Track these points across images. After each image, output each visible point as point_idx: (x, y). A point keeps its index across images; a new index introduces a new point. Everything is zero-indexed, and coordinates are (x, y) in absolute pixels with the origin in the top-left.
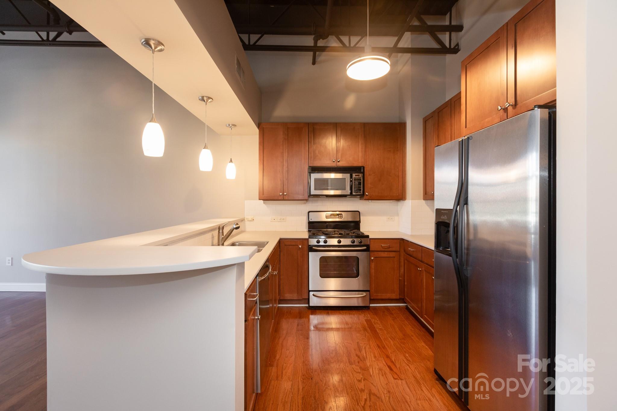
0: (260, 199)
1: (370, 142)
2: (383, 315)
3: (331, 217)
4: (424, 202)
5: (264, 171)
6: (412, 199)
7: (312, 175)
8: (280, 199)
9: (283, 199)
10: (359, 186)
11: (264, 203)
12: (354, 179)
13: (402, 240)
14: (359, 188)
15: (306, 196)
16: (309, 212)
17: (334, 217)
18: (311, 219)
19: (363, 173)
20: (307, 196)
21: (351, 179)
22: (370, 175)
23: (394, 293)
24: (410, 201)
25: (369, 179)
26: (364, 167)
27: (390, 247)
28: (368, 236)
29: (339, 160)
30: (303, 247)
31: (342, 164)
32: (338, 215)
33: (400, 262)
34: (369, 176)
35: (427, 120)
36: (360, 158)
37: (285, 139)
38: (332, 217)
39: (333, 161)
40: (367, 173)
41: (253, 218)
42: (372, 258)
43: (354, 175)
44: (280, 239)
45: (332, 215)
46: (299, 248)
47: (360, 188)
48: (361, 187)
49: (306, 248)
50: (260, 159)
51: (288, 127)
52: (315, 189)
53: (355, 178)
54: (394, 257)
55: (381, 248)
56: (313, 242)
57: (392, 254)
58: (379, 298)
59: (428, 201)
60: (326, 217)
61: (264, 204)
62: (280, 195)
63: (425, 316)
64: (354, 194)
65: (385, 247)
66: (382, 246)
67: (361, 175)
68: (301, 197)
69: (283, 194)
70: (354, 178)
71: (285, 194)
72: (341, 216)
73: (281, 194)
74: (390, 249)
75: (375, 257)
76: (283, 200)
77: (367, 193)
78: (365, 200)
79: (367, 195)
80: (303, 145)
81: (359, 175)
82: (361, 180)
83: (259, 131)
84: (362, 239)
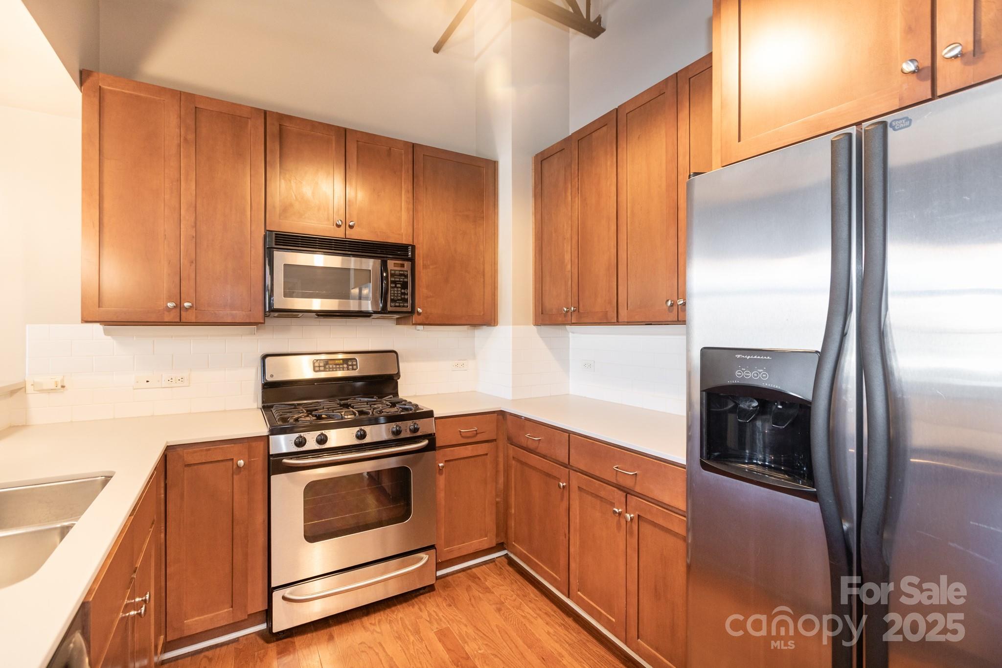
0: (86, 320)
1: (426, 189)
2: (470, 599)
3: (327, 367)
4: (534, 328)
5: (106, 230)
6: (514, 324)
7: (277, 254)
8: (166, 320)
9: (178, 320)
10: (403, 291)
11: (106, 333)
12: (391, 276)
13: (502, 413)
14: (403, 296)
15: (259, 315)
16: (264, 357)
17: (334, 366)
18: (272, 376)
19: (412, 260)
20: (261, 314)
21: (385, 274)
22: (425, 267)
23: (486, 536)
24: (511, 326)
25: (424, 276)
26: (413, 247)
27: (477, 434)
28: (429, 414)
29: (351, 224)
30: (250, 462)
31: (361, 234)
32: (345, 361)
33: (497, 464)
34: (423, 268)
35: (545, 159)
36: (403, 225)
37: (186, 139)
38: (331, 366)
39: (337, 225)
40: (419, 261)
41: (62, 380)
42: (441, 465)
43: (391, 264)
44: (167, 446)
45: (330, 362)
46: (238, 467)
47: (406, 297)
48: (407, 294)
49: (260, 463)
50: (86, 189)
51: (196, 107)
52: (286, 295)
53: (393, 272)
54: (487, 454)
55: (460, 436)
56: (283, 444)
57: (482, 449)
58: (456, 555)
59: (543, 327)
60: (314, 367)
61: (109, 337)
62: (169, 310)
63: (579, 593)
64: (389, 309)
65: (468, 435)
66: (460, 431)
67: (407, 265)
68: (240, 316)
69: (179, 307)
70: (391, 270)
71: (187, 304)
72: (352, 365)
73: (170, 305)
74: (479, 438)
75: (446, 461)
76: (180, 323)
77: (419, 309)
78: (413, 324)
79: (419, 314)
80: (249, 167)
81: (403, 266)
82: (406, 276)
83: (83, 96)
84: (417, 421)
